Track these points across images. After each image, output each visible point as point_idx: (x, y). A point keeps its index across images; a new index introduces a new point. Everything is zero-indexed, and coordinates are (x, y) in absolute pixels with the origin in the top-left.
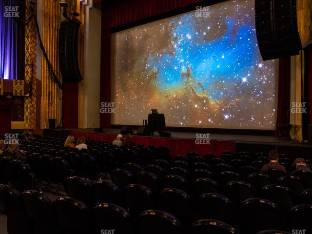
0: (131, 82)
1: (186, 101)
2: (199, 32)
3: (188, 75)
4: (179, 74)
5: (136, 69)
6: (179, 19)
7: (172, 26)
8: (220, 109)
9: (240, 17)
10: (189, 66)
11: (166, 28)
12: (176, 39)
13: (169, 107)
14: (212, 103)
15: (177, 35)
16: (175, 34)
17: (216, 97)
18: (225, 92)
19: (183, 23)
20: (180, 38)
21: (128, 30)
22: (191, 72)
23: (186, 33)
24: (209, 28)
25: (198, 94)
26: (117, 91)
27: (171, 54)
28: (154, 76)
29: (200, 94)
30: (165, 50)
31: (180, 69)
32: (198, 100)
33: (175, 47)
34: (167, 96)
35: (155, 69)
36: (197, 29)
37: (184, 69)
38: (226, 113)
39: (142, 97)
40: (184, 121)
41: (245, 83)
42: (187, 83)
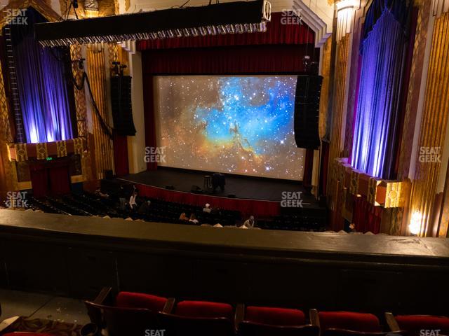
0: (178, 129)
1: (234, 153)
2: (246, 96)
3: (236, 131)
4: (227, 129)
5: (183, 117)
6: (227, 80)
7: (220, 85)
8: (263, 162)
9: (280, 92)
10: (237, 124)
11: (214, 84)
12: (224, 97)
13: (219, 156)
14: (257, 157)
15: (225, 94)
16: (223, 93)
17: (260, 152)
18: (267, 150)
19: (231, 84)
20: (229, 98)
21: (173, 77)
22: (238, 129)
23: (234, 94)
24: (254, 94)
25: (244, 148)
26: (162, 135)
27: (220, 109)
28: (203, 127)
29: (246, 149)
30: (213, 105)
31: (228, 124)
32: (245, 153)
33: (224, 104)
34: (216, 147)
35: (204, 121)
36: (245, 93)
37: (232, 126)
38: (267, 165)
39: (191, 144)
40: (232, 169)
41: (283, 145)
42: (234, 138)
